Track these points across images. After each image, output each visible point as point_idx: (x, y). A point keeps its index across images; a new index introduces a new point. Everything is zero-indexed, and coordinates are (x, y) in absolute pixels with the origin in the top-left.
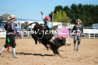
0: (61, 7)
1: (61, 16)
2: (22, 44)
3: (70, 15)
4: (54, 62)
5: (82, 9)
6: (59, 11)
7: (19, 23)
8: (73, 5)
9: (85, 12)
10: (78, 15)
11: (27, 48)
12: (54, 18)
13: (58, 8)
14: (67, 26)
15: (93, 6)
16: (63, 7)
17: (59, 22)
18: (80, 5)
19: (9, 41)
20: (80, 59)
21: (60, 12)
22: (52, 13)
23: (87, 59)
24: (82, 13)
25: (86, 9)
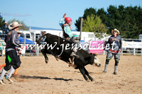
0: (94, 10)
1: (93, 23)
2: (37, 63)
3: (106, 22)
4: (83, 90)
5: (124, 13)
6: (90, 15)
7: (32, 34)
8: (111, 6)
9: (128, 17)
10: (118, 21)
11: (44, 69)
12: (83, 26)
13: (89, 12)
14: (102, 37)
15: (139, 8)
16: (97, 10)
17: (90, 31)
18: (121, 7)
19: (10, 60)
20: (120, 86)
21: (92, 18)
22: (80, 18)
23: (131, 85)
24: (123, 19)
25: (130, 13)
